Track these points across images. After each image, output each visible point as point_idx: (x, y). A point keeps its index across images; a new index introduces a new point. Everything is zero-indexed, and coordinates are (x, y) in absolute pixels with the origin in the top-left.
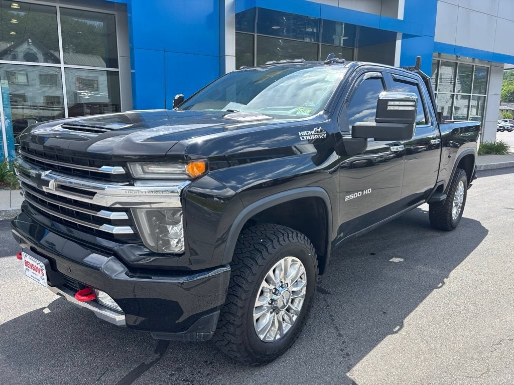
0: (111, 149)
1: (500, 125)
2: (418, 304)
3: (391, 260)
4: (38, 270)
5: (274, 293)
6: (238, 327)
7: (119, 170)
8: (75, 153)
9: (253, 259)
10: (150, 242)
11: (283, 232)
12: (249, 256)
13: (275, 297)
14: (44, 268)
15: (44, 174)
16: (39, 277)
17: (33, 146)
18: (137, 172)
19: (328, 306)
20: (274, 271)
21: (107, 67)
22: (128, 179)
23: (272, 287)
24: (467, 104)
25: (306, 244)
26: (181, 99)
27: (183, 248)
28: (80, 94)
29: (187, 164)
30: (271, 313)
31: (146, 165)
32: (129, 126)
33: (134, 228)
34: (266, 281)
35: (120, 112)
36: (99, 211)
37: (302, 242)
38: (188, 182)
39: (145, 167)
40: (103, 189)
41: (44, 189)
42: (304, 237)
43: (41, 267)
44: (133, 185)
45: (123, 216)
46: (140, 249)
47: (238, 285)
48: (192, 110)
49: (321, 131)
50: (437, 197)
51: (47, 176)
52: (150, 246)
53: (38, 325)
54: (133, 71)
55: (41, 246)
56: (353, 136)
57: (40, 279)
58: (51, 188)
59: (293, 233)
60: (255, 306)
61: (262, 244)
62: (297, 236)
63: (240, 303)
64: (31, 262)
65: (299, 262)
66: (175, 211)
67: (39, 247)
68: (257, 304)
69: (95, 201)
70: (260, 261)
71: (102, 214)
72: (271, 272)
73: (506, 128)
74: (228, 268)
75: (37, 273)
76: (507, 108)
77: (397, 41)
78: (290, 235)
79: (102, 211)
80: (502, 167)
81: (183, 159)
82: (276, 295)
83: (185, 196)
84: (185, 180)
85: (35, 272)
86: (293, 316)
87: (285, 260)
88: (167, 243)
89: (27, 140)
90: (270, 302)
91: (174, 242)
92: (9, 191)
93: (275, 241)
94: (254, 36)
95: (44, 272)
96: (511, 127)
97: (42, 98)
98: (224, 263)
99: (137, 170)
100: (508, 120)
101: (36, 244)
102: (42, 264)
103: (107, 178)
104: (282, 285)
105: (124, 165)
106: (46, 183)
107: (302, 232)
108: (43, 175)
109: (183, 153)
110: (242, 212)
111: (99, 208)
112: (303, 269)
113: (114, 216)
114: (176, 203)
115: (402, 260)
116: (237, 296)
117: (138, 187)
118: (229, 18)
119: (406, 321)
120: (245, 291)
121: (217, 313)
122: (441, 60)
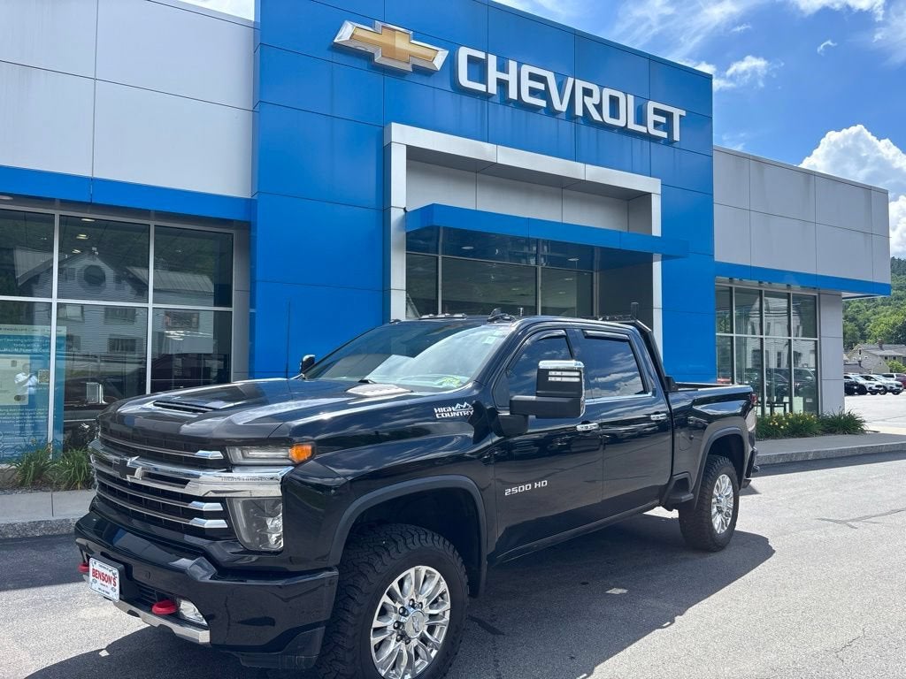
0: (210, 432)
1: (877, 383)
2: (625, 648)
3: (609, 592)
4: (108, 579)
5: (402, 614)
6: (349, 650)
7: (217, 455)
8: (164, 435)
9: (371, 565)
10: (246, 539)
11: (413, 532)
12: (366, 561)
13: (403, 619)
14: (117, 575)
15: (131, 461)
16: (109, 590)
17: (114, 426)
18: (236, 457)
19: (495, 649)
20: (401, 583)
21: (215, 305)
22: (226, 465)
23: (399, 606)
24: (813, 349)
25: (447, 551)
26: (311, 360)
27: (282, 545)
28: (169, 334)
29: (291, 447)
30: (398, 641)
31: (245, 449)
32: (232, 405)
33: (229, 523)
34: (389, 594)
35: (229, 382)
36: (190, 502)
37: (441, 547)
38: (291, 468)
39: (246, 452)
40: (198, 477)
41: (129, 478)
42: (444, 541)
43: (114, 574)
44: (231, 472)
45: (217, 507)
46: (236, 547)
47: (349, 596)
48: (323, 378)
49: (467, 407)
50: (677, 498)
51: (133, 463)
52: (245, 543)
53: (92, 670)
54: (252, 311)
55: (116, 550)
56: (511, 413)
57: (111, 592)
58: (138, 478)
59: (426, 534)
60: (373, 626)
61: (383, 546)
62: (433, 539)
63: (351, 619)
64: (101, 570)
65: (438, 575)
66: (275, 500)
67: (113, 550)
68: (376, 624)
69: (188, 490)
70: (379, 567)
71: (195, 505)
72: (395, 584)
73: (888, 388)
74: (336, 573)
75: (107, 584)
76: (893, 353)
77: (654, 263)
78: (423, 537)
79: (194, 502)
80: (846, 454)
81: (287, 442)
82: (405, 616)
83: (286, 483)
84: (288, 465)
85: (104, 583)
86: (431, 651)
87: (416, 571)
88: (265, 539)
89: (107, 420)
90: (396, 626)
91: (274, 537)
92: (49, 494)
93: (401, 543)
94: (437, 258)
95: (117, 581)
96: (897, 386)
97: (106, 342)
98: (331, 564)
99: (237, 455)
100: (895, 374)
101: (108, 547)
102: (116, 571)
103: (204, 464)
104: (414, 604)
105: (222, 450)
106: (132, 471)
107: (440, 534)
108: (128, 463)
109: (288, 435)
110: (354, 504)
111: (191, 498)
112: (444, 586)
113: (207, 507)
114: (276, 491)
115: (625, 591)
116: (348, 611)
117: (236, 474)
118: (397, 237)
119: (597, 669)
120: (359, 605)
121: (320, 631)
122: (734, 286)
